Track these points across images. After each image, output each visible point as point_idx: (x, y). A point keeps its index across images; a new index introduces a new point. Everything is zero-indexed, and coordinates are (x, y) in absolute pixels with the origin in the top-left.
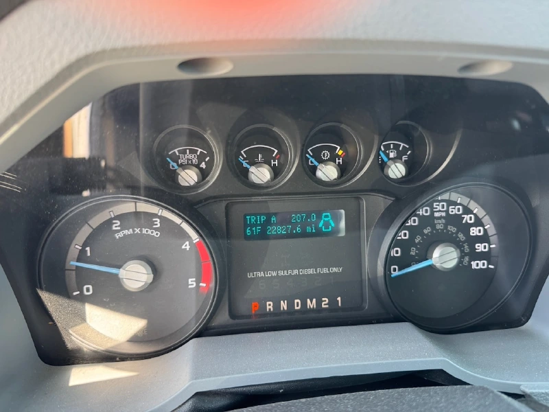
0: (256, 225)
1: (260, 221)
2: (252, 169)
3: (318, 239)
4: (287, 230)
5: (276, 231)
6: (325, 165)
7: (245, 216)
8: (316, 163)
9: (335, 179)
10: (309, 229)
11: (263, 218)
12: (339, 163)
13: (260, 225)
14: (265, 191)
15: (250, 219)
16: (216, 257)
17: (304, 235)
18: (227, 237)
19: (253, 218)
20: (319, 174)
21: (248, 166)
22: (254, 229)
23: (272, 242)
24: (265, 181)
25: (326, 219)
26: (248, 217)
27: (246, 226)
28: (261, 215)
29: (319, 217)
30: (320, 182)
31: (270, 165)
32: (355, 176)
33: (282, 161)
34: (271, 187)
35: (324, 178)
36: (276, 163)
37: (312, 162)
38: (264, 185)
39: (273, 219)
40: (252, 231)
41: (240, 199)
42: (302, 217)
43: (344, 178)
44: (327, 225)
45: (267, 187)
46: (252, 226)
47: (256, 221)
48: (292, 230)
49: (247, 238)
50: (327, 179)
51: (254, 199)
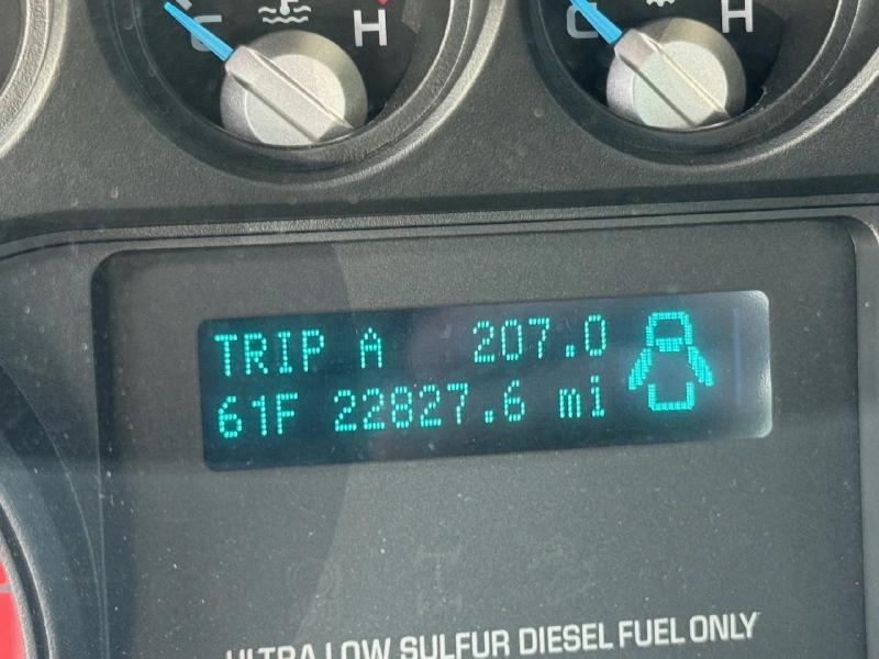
0: (269, 384)
1: (296, 359)
2: (243, 64)
3: (623, 456)
4: (446, 411)
5: (384, 415)
6: (658, 36)
7: (206, 330)
8: (606, 28)
9: (715, 118)
10: (569, 404)
11: (312, 343)
12: (738, 23)
13: (295, 381)
14: (317, 188)
15: (237, 348)
16: (41, 561)
17: (546, 435)
18: (104, 454)
19: (256, 345)
20: (624, 88)
21: (217, 46)
22: (260, 403)
23: (360, 479)
24: (319, 129)
25: (669, 345)
26: (225, 339)
27: (211, 384)
28: (296, 322)
29: (627, 334)
30: (626, 133)
31: (342, 34)
32: (824, 98)
33: (412, 17)
34: (351, 165)
35: (653, 113)
36: (380, 27)
37: (582, 23)
38: (317, 156)
39: (370, 345)
40: (250, 417)
41: (169, 236)
42: (532, 335)
43: (762, 112)
44: (670, 374)
45: (328, 168)
46: (247, 386)
47: (272, 358)
48: (473, 410)
49: (218, 455)
50: (668, 120)
51: (256, 232)
